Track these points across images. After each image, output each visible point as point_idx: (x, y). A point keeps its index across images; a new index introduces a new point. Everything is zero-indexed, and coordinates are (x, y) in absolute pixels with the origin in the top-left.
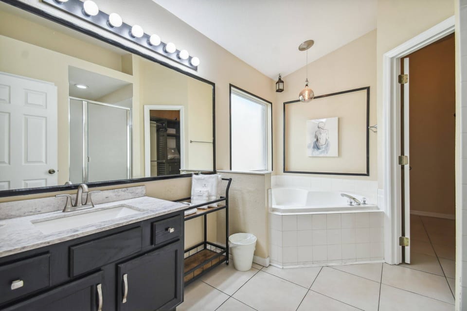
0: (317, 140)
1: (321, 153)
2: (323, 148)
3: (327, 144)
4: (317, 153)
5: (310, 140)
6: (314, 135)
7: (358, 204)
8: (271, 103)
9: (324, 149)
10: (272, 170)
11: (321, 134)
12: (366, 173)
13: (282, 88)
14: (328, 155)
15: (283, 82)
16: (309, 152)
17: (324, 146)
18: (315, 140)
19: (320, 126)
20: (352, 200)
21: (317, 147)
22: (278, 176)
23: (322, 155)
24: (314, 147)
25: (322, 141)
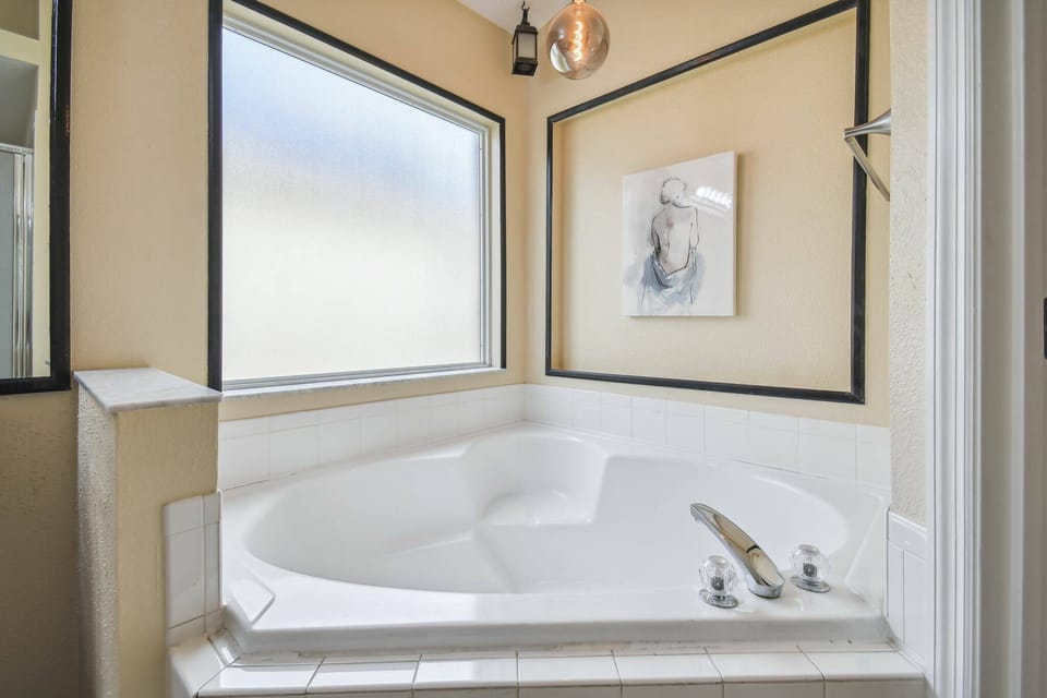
0: (658, 250)
1: (669, 302)
2: (677, 283)
3: (695, 265)
4: (656, 302)
5: (632, 253)
6: (646, 234)
7: (763, 590)
8: (501, 121)
9: (679, 287)
10: (504, 365)
11: (670, 225)
12: (846, 387)
13: (532, 55)
14: (696, 310)
15: (534, 32)
16: (631, 298)
17: (681, 274)
18: (651, 250)
19: (667, 192)
20: (733, 565)
21: (657, 278)
22: (528, 386)
23: (675, 310)
24: (645, 282)
25: (675, 256)
